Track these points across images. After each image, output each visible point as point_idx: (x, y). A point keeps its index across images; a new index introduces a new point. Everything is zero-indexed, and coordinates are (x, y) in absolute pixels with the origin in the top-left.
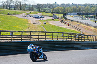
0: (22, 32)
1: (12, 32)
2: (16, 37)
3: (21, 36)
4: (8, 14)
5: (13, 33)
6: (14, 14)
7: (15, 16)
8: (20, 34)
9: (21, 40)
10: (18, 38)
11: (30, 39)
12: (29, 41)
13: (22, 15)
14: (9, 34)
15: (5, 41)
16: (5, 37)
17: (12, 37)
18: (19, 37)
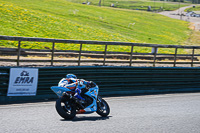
0: (176, 47)
1: (156, 47)
2: (164, 58)
3: (174, 57)
4: (149, 10)
5: (158, 49)
6: (161, 10)
7: (161, 13)
8: (172, 51)
9: (174, 63)
10: (167, 61)
11: (192, 63)
12: (189, 66)
13: (176, 12)
14: (150, 50)
15: (141, 65)
16: (140, 58)
17: (155, 56)
18: (170, 59)
